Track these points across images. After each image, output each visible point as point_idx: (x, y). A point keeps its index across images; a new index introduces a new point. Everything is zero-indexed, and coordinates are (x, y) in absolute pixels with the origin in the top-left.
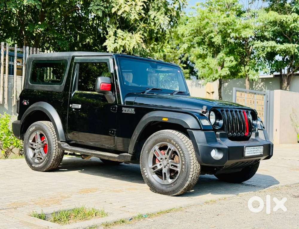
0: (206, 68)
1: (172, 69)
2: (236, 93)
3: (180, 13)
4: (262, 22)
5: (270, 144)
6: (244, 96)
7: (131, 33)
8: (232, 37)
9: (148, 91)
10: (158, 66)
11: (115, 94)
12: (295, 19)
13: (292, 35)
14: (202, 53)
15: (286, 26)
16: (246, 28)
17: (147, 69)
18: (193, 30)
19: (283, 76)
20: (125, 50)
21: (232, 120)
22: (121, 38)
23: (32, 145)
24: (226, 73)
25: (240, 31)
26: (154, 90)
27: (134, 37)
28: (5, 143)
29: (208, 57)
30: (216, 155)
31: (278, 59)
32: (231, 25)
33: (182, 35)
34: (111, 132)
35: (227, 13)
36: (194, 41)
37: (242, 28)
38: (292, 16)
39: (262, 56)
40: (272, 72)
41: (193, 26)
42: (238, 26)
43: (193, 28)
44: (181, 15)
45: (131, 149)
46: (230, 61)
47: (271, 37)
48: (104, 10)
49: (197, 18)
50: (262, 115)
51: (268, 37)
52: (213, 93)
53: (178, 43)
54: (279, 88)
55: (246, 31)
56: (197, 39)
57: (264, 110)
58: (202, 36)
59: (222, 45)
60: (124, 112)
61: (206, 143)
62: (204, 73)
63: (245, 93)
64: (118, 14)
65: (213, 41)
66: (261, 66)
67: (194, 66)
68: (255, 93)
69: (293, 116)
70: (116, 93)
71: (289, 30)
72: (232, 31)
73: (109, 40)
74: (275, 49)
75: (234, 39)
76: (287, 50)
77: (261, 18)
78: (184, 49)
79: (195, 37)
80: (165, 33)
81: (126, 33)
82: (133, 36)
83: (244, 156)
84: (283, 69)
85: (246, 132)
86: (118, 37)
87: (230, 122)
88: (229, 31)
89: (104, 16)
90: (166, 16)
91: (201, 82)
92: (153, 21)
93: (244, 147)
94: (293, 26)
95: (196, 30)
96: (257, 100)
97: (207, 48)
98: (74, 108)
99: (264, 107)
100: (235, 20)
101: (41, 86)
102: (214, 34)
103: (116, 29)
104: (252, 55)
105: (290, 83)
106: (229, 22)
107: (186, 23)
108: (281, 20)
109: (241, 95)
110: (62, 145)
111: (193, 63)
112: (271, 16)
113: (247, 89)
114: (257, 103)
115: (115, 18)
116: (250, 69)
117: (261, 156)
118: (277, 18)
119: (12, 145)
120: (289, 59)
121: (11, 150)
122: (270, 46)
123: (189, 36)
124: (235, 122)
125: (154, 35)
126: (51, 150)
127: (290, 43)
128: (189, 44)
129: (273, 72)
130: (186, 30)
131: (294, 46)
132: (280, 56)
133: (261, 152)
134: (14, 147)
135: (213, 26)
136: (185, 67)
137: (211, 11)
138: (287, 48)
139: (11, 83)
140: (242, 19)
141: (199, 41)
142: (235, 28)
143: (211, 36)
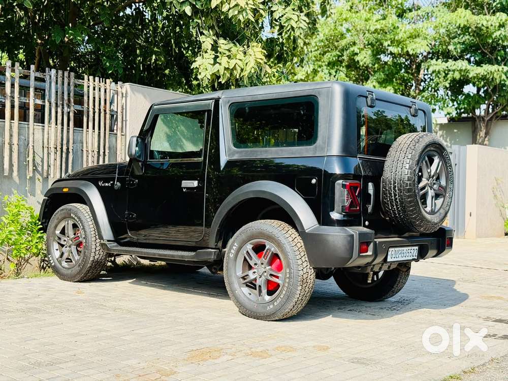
4: (444, 27)
7: (245, 46)
12: (501, 23)
13: (496, 51)
15: (486, 34)
16: (416, 37)
19: (477, 120)
22: (226, 54)
25: (404, 43)
27: (251, 53)
28: (15, 249)
31: (470, 92)
32: (390, 33)
35: (382, 12)
36: (325, 60)
37: (408, 38)
38: (498, 18)
39: (444, 85)
42: (401, 36)
51: (454, 53)
54: (471, 140)
55: (415, 43)
56: (329, 56)
58: (339, 51)
64: (222, 11)
65: (356, 60)
66: (440, 103)
69: (497, 190)
71: (491, 41)
72: (391, 44)
74: (468, 74)
76: (488, 76)
78: (307, 73)
79: (326, 52)
81: (236, 45)
84: (478, 108)
86: (220, 53)
88: (386, 44)
90: (302, 14)
94: (498, 35)
95: (327, 40)
100: (396, 23)
102: (359, 47)
103: (216, 38)
105: (490, 131)
106: (386, 29)
108: (478, 24)
112: (460, 17)
118: (470, 21)
121: (27, 261)
122: (459, 69)
123: (316, 50)
127: (493, 65)
129: (462, 114)
131: (500, 69)
132: (474, 86)
134: (32, 256)
138: (488, 73)
139: (23, 138)
140: (405, 22)
141: (333, 59)
142: (396, 38)
143: (354, 51)
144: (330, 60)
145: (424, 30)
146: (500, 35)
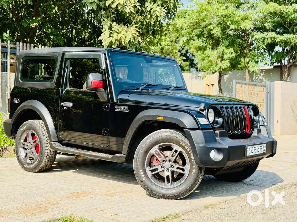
0: (205, 61)
1: (168, 63)
2: (236, 85)
3: (177, 5)
4: (262, 13)
5: (273, 141)
6: (244, 88)
7: (126, 27)
8: (231, 29)
9: (142, 87)
10: (153, 60)
11: (107, 91)
12: (295, 10)
13: (292, 26)
14: (201, 46)
15: (286, 17)
16: (246, 19)
17: (142, 64)
18: (192, 23)
19: (283, 67)
20: (121, 44)
21: (232, 117)
22: (116, 31)
23: (24, 145)
24: (227, 65)
25: (239, 23)
26: (149, 85)
27: (129, 31)
29: (208, 49)
30: (216, 156)
31: (279, 50)
32: (231, 16)
33: (181, 28)
34: (104, 131)
35: (226, 5)
36: (194, 33)
37: (241, 20)
38: (293, 7)
39: (262, 47)
40: (272, 63)
41: (192, 19)
42: (237, 18)
43: (192, 21)
44: (178, 6)
45: (125, 149)
46: (230, 53)
47: (271, 28)
48: (98, 3)
49: (195, 10)
50: (263, 107)
51: (268, 28)
52: (213, 85)
53: (177, 36)
54: (280, 79)
55: (245, 23)
56: (196, 31)
57: (264, 102)
58: (201, 29)
59: (222, 37)
60: (117, 110)
61: (205, 143)
62: (204, 65)
63: (245, 85)
64: (113, 7)
65: (212, 34)
66: (261, 58)
67: (193, 58)
68: (255, 85)
69: (294, 107)
70: (109, 90)
71: (288, 20)
72: (231, 24)
73: (105, 34)
74: (275, 40)
75: (233, 31)
76: (287, 41)
77: (261, 9)
78: (184, 42)
79: (194, 29)
80: (162, 25)
81: (121, 26)
82: (129, 29)
83: (246, 156)
84: (284, 60)
85: (248, 129)
86: (113, 31)
87: (230, 119)
88: (228, 24)
89: (99, 10)
90: (163, 8)
91: (201, 74)
92: (150, 13)
93: (246, 146)
94: (293, 17)
95: (195, 22)
96: (257, 92)
97: (206, 41)
98: (65, 107)
99: (264, 99)
100: (234, 11)
101: (31, 83)
102: (213, 26)
103: (111, 23)
104: (251, 46)
105: (291, 73)
106: (228, 14)
107: (185, 16)
108: (281, 10)
109: (241, 87)
110: (54, 145)
111: (193, 56)
112: (271, 7)
113: (247, 80)
114: (258, 94)
115: (110, 12)
116: (250, 61)
117: (264, 154)
118: (277, 9)
119: (6, 143)
120: (289, 49)
121: (6, 149)
122: (270, 37)
123: (188, 29)
124: (235, 120)
125: (151, 28)
126: (42, 150)
127: (291, 34)
128: (188, 37)
129: (274, 63)
130: (185, 22)
131: (295, 37)
132: (280, 47)
133: (264, 150)
134: (8, 146)
135: (212, 18)
136: (185, 59)
137: (210, 3)
138: (287, 39)
139: (4, 81)
140: (240, 10)
141: (198, 33)
142: (234, 20)
143: (210, 28)
144: (197, 34)
145: (250, 15)
146: (294, 17)
